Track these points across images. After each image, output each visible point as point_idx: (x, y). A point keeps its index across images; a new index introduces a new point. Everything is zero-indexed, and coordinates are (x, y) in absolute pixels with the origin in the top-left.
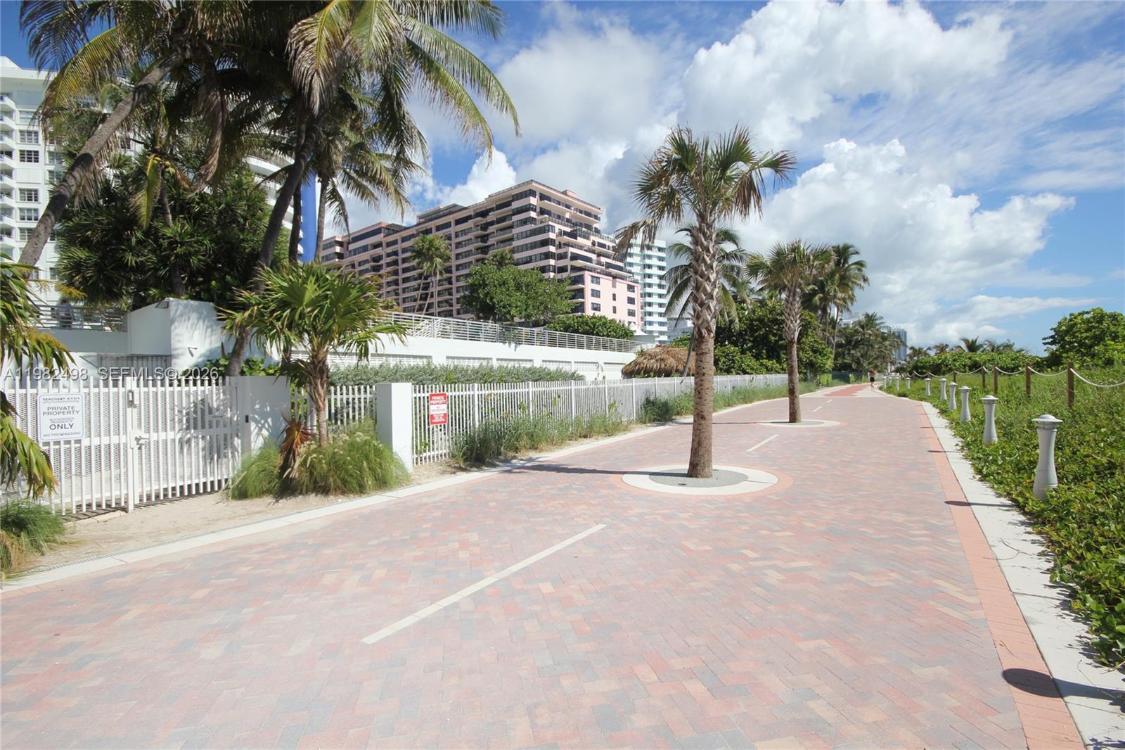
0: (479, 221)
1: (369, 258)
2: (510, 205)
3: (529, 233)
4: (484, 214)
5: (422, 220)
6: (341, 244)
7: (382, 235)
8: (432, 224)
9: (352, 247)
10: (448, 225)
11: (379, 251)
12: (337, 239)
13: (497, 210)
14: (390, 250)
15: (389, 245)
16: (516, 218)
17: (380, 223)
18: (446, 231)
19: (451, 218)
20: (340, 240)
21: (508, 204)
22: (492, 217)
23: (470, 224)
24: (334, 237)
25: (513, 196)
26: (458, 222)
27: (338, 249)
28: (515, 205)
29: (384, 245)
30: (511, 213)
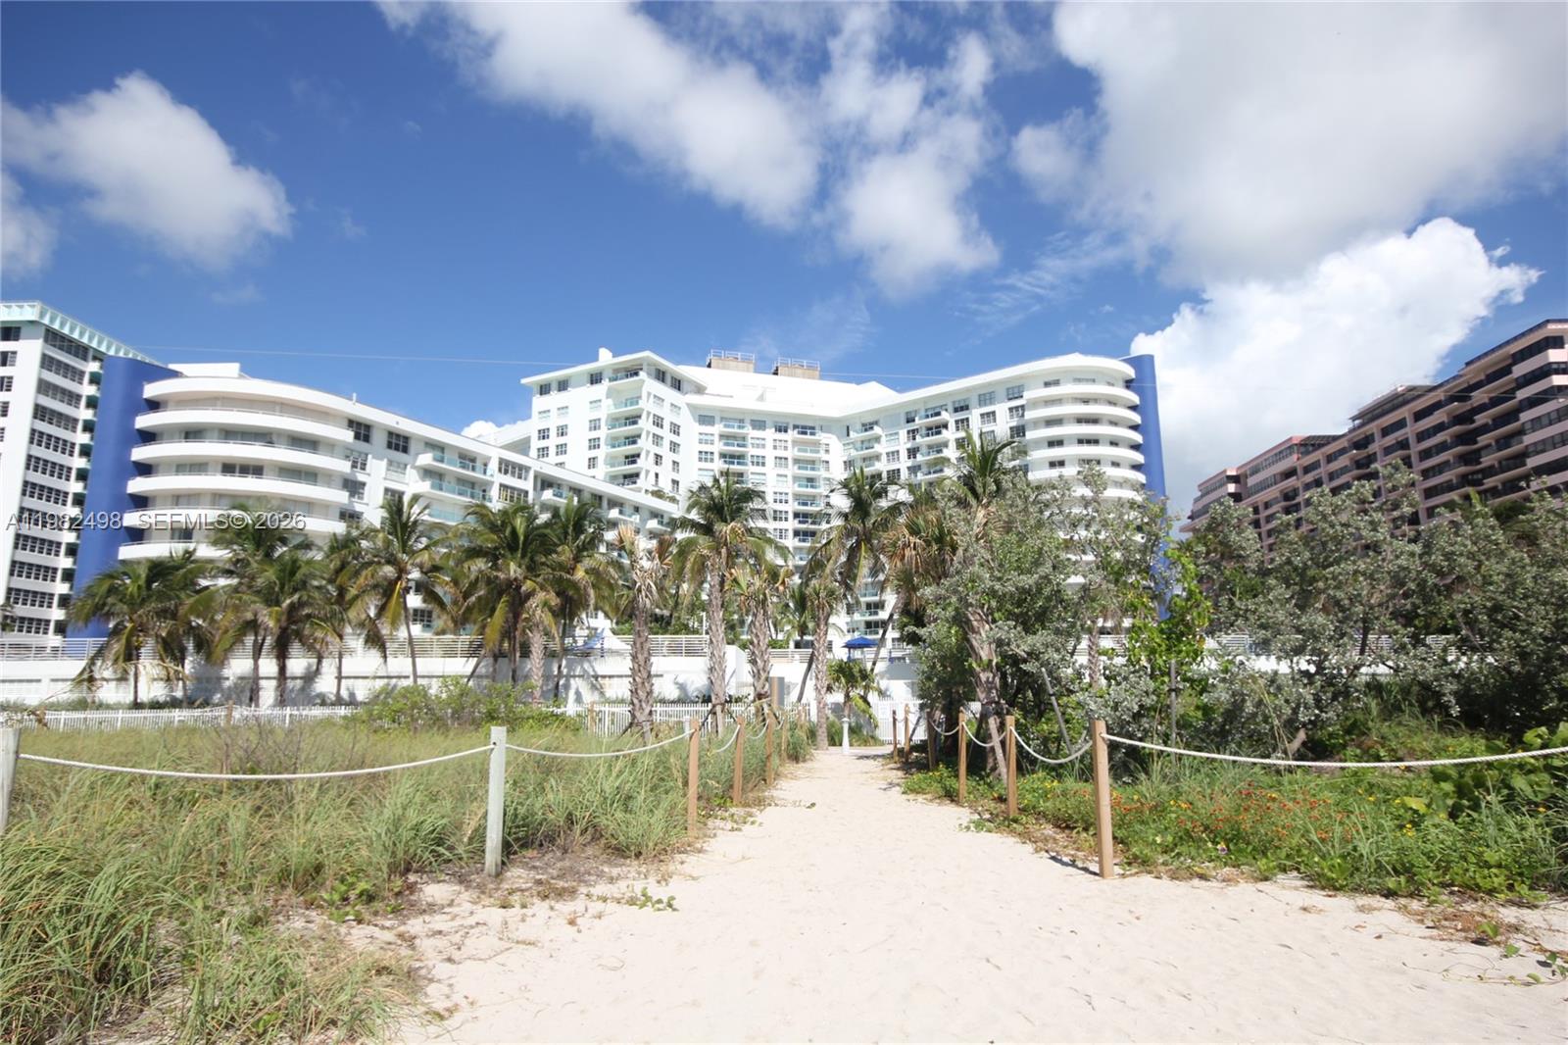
0: (1457, 408)
1: (1278, 495)
2: (1510, 372)
3: (1554, 416)
4: (1462, 396)
5: (1357, 422)
6: (1235, 479)
7: (1295, 456)
8: (1374, 427)
9: (1251, 481)
10: (1400, 424)
11: (1292, 482)
12: (1229, 473)
13: (1489, 382)
14: (1309, 478)
15: (1307, 470)
16: (1522, 394)
17: (1290, 439)
18: (1399, 435)
19: (1405, 412)
20: (1234, 473)
21: (1506, 371)
22: (1479, 397)
23: (1439, 417)
24: (1225, 471)
25: (1514, 355)
26: (1419, 416)
27: (1232, 488)
28: (1520, 370)
29: (1300, 471)
30: (1513, 385)
